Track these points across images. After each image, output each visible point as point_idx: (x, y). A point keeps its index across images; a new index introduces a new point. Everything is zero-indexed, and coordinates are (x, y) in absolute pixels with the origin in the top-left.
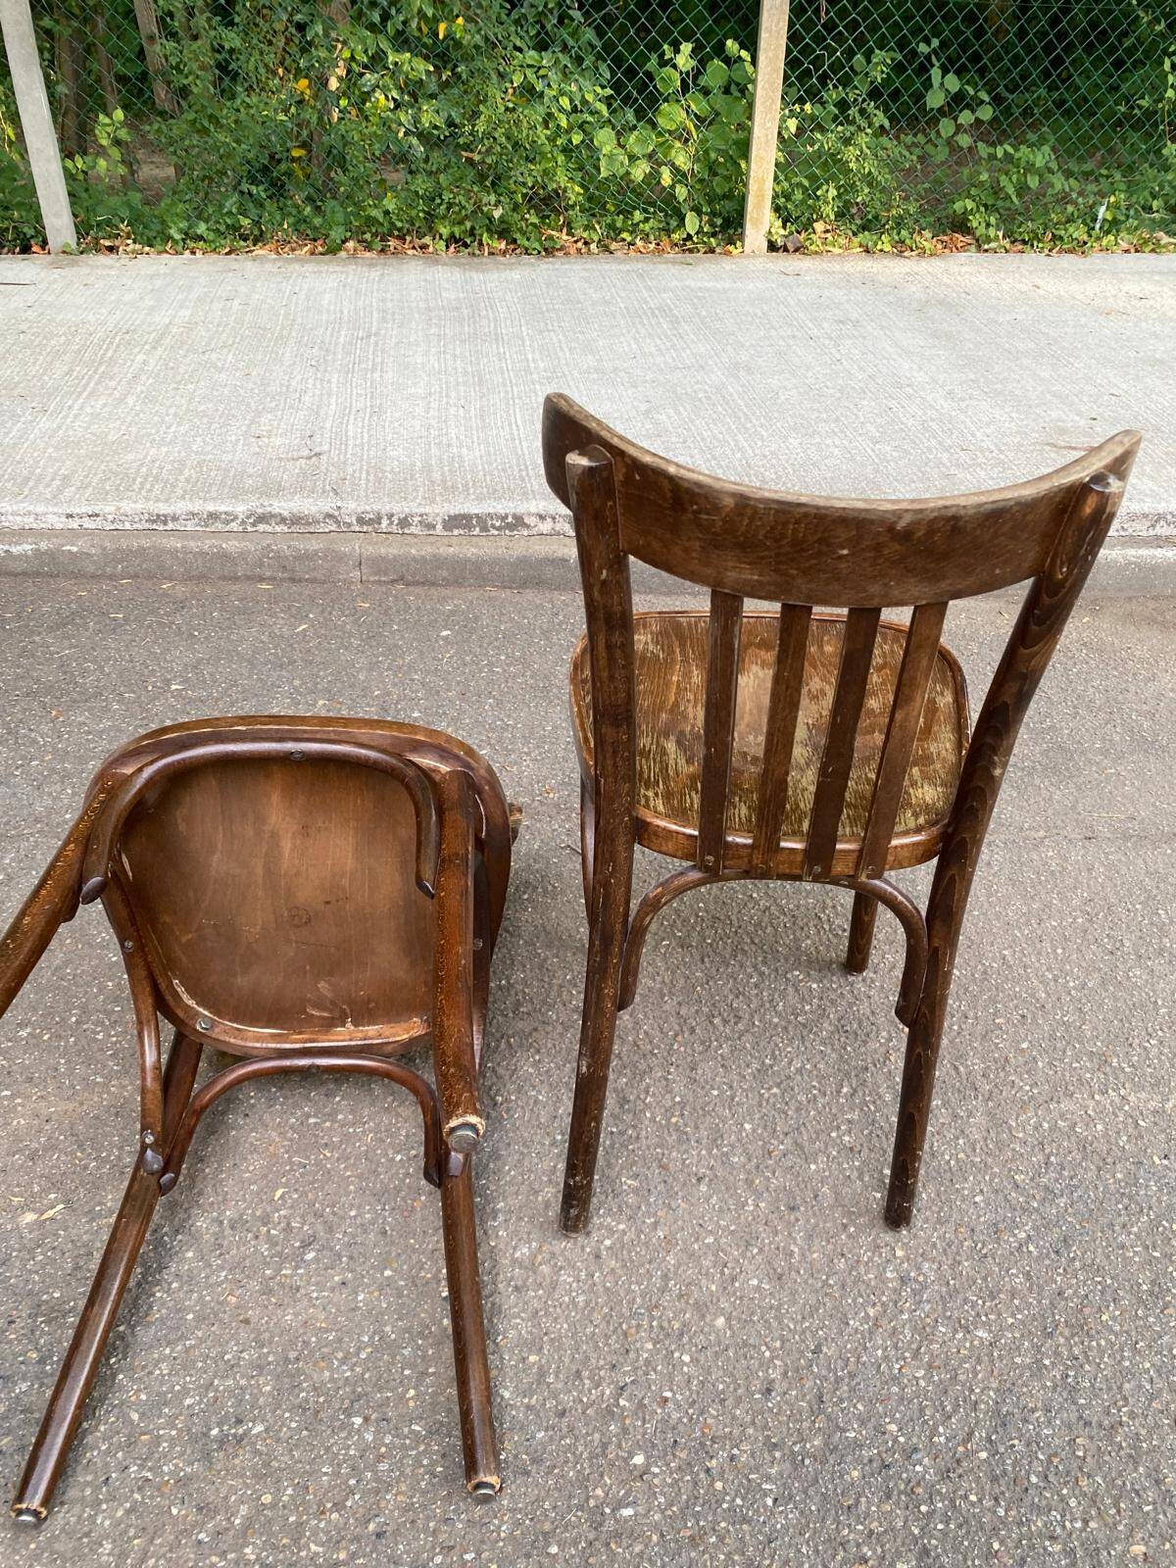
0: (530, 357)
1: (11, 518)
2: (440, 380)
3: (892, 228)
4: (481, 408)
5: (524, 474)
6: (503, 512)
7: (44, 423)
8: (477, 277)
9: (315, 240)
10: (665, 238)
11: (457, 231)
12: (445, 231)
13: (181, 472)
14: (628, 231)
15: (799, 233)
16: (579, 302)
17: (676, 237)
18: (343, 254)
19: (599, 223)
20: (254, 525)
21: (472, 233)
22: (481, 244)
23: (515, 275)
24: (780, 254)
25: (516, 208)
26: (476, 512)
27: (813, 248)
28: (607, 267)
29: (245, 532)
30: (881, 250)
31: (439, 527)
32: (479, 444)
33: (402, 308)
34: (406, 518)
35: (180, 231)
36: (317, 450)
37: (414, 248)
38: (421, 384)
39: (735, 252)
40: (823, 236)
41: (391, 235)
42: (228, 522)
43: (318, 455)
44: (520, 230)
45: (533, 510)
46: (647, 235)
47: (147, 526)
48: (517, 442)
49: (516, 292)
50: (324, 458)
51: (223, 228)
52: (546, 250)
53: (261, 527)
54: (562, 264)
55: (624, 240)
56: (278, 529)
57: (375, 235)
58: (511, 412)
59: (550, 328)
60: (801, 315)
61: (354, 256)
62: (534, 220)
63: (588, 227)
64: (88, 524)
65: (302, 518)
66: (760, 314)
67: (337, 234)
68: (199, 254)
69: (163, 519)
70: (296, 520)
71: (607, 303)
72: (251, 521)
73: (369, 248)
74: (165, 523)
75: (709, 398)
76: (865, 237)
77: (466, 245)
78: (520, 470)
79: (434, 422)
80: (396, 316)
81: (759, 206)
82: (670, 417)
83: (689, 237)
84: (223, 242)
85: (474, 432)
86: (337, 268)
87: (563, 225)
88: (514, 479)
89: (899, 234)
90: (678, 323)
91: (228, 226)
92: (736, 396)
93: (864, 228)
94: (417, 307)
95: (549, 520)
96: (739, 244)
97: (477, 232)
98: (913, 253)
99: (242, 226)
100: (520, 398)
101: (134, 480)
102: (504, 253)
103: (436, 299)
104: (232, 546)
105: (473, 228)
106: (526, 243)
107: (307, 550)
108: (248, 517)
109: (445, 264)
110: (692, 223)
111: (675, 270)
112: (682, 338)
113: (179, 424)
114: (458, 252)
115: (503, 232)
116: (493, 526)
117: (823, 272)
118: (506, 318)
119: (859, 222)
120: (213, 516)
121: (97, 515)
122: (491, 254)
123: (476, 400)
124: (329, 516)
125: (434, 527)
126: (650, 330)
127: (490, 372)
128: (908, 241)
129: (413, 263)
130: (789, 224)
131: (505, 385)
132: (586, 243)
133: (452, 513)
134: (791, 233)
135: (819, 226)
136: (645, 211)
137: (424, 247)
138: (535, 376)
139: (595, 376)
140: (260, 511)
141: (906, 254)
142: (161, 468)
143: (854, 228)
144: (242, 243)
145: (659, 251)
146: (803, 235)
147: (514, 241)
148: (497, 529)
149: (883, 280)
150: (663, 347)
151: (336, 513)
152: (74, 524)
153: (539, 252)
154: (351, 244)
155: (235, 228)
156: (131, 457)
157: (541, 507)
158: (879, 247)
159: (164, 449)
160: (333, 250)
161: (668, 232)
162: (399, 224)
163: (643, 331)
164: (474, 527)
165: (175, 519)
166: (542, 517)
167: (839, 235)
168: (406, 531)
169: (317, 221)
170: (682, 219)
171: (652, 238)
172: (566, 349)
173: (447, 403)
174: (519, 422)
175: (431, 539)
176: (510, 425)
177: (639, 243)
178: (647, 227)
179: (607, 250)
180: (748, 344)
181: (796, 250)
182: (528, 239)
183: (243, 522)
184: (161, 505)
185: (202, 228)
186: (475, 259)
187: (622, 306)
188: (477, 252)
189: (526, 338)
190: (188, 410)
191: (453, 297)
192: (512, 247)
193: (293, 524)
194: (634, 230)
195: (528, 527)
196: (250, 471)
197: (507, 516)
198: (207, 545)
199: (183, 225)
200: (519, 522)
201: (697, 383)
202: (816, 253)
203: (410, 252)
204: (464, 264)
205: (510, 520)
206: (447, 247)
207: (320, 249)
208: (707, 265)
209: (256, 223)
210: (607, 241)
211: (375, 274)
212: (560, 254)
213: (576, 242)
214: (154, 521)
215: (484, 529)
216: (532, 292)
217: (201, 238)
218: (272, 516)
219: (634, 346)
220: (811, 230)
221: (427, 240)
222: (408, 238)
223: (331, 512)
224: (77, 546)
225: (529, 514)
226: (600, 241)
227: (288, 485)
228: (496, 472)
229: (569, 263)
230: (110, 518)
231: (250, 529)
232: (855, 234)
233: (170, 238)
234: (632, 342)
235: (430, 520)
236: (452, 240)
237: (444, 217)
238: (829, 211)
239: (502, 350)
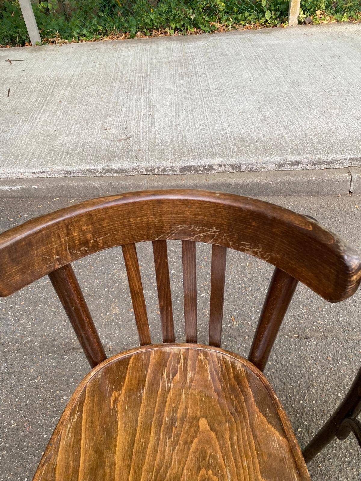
0: (209, 83)
1: (12, 175)
2: (175, 96)
3: (348, 11)
4: (192, 109)
5: (212, 143)
6: (204, 164)
7: (26, 127)
8: (186, 45)
9: (126, 32)
10: (257, 22)
11: (178, 25)
12: (173, 26)
13: (76, 150)
14: (243, 20)
15: (310, 16)
16: (226, 55)
17: (261, 21)
18: (136, 38)
19: (232, 18)
20: (105, 173)
21: (183, 26)
22: (187, 29)
23: (201, 43)
24: (303, 25)
25: (200, 14)
26: (193, 165)
27: (316, 22)
28: (235, 37)
29: (101, 176)
30: (344, 21)
31: (178, 171)
32: (192, 129)
33: (159, 62)
34: (165, 169)
35: (77, 33)
36: (129, 135)
37: (162, 33)
38: (168, 99)
39: (285, 26)
40: (320, 16)
41: (153, 28)
42: (95, 173)
43: (129, 138)
44: (202, 23)
45: (216, 163)
46: (250, 21)
47: (64, 175)
48: (208, 127)
49: (202, 52)
50: (131, 139)
51: (92, 31)
52: (212, 31)
53: (108, 174)
54: (219, 36)
55: (241, 24)
56: (114, 175)
57: (147, 29)
58: (204, 111)
59: (216, 67)
60: (316, 55)
61: (140, 39)
62: (207, 19)
63: (228, 20)
64: (41, 175)
65: (124, 170)
66: (299, 55)
67: (133, 30)
68: (84, 42)
69: (69, 173)
70: (121, 171)
71: (238, 54)
72: (104, 172)
73: (145, 34)
74: (70, 174)
75: (283, 99)
76: (338, 16)
77: (181, 31)
78: (210, 142)
79: (174, 118)
80: (157, 66)
81: (295, 6)
82: (269, 110)
83: (267, 21)
84: (92, 36)
85: (190, 123)
86: (135, 45)
87: (218, 20)
88: (208, 147)
89: (350, 13)
90: (266, 62)
91: (94, 30)
92: (295, 98)
93: (336, 12)
94: (165, 61)
95: (223, 166)
96: (287, 22)
97: (186, 25)
98: (357, 21)
99: (99, 30)
100: (207, 104)
101: (58, 154)
102: (196, 33)
103: (171, 57)
104: (96, 184)
105: (184, 24)
106: (204, 29)
107: (126, 184)
108: (103, 171)
109: (174, 40)
110: (268, 15)
111: (262, 36)
112: (269, 69)
113: (76, 124)
114: (179, 34)
115: (195, 24)
116: (200, 170)
117: (321, 32)
118: (199, 65)
119: (334, 9)
120: (89, 171)
121: (44, 172)
122: (191, 34)
123: (190, 106)
124: (134, 169)
125: (176, 171)
126: (256, 66)
127: (194, 91)
128: (354, 16)
129: (162, 40)
130: (306, 12)
131: (201, 98)
132: (227, 26)
133: (183, 165)
134: (307, 16)
135: (318, 12)
136: (250, 11)
137: (166, 33)
138: (212, 92)
139: (236, 90)
140: (107, 168)
141: (354, 22)
142: (69, 147)
143: (332, 12)
144: (99, 36)
145: (255, 27)
146: (312, 16)
147: (200, 28)
148: (202, 171)
149: (347, 35)
150: (262, 75)
151: (137, 168)
152: (36, 176)
153: (209, 32)
154: (139, 34)
155: (97, 30)
156: (58, 142)
157: (220, 161)
158: (343, 20)
159: (70, 138)
160: (132, 37)
161: (258, 19)
162: (156, 25)
163: (253, 67)
164: (192, 171)
165: (74, 172)
166: (220, 166)
167: (326, 16)
168: (165, 173)
169: (126, 25)
170: (264, 13)
171: (252, 22)
172: (223, 78)
173: (179, 108)
174: (208, 116)
175: (175, 177)
176: (204, 117)
177: (247, 25)
178: (250, 18)
179: (234, 28)
180: (296, 70)
181: (309, 23)
182: (205, 27)
183: (101, 173)
184: (68, 167)
185: (85, 32)
186: (185, 37)
187: (244, 55)
188: (186, 34)
189: (207, 73)
190: (80, 117)
191: (178, 56)
192: (199, 30)
193: (120, 172)
194: (245, 19)
195: (214, 169)
196: (103, 147)
197: (206, 166)
198: (87, 183)
199: (78, 30)
200: (211, 168)
201: (278, 91)
202: (317, 24)
203: (160, 35)
204: (181, 39)
205: (207, 167)
206: (174, 32)
207: (128, 37)
208: (275, 33)
209: (104, 28)
210: (234, 25)
211: (148, 47)
212: (217, 32)
213: (223, 26)
214: (66, 174)
215: (197, 171)
216: (208, 51)
217: (84, 35)
218: (112, 170)
219: (250, 74)
220: (315, 14)
221: (167, 30)
222: (160, 30)
223: (135, 167)
224: (37, 186)
225: (215, 165)
226: (232, 25)
227: (117, 154)
228: (200, 143)
229: (221, 36)
230: (49, 173)
231: (103, 175)
232: (332, 14)
233: (74, 36)
234: (249, 73)
235: (174, 169)
236: (176, 29)
237: (173, 20)
238: (323, 6)
239: (198, 80)
